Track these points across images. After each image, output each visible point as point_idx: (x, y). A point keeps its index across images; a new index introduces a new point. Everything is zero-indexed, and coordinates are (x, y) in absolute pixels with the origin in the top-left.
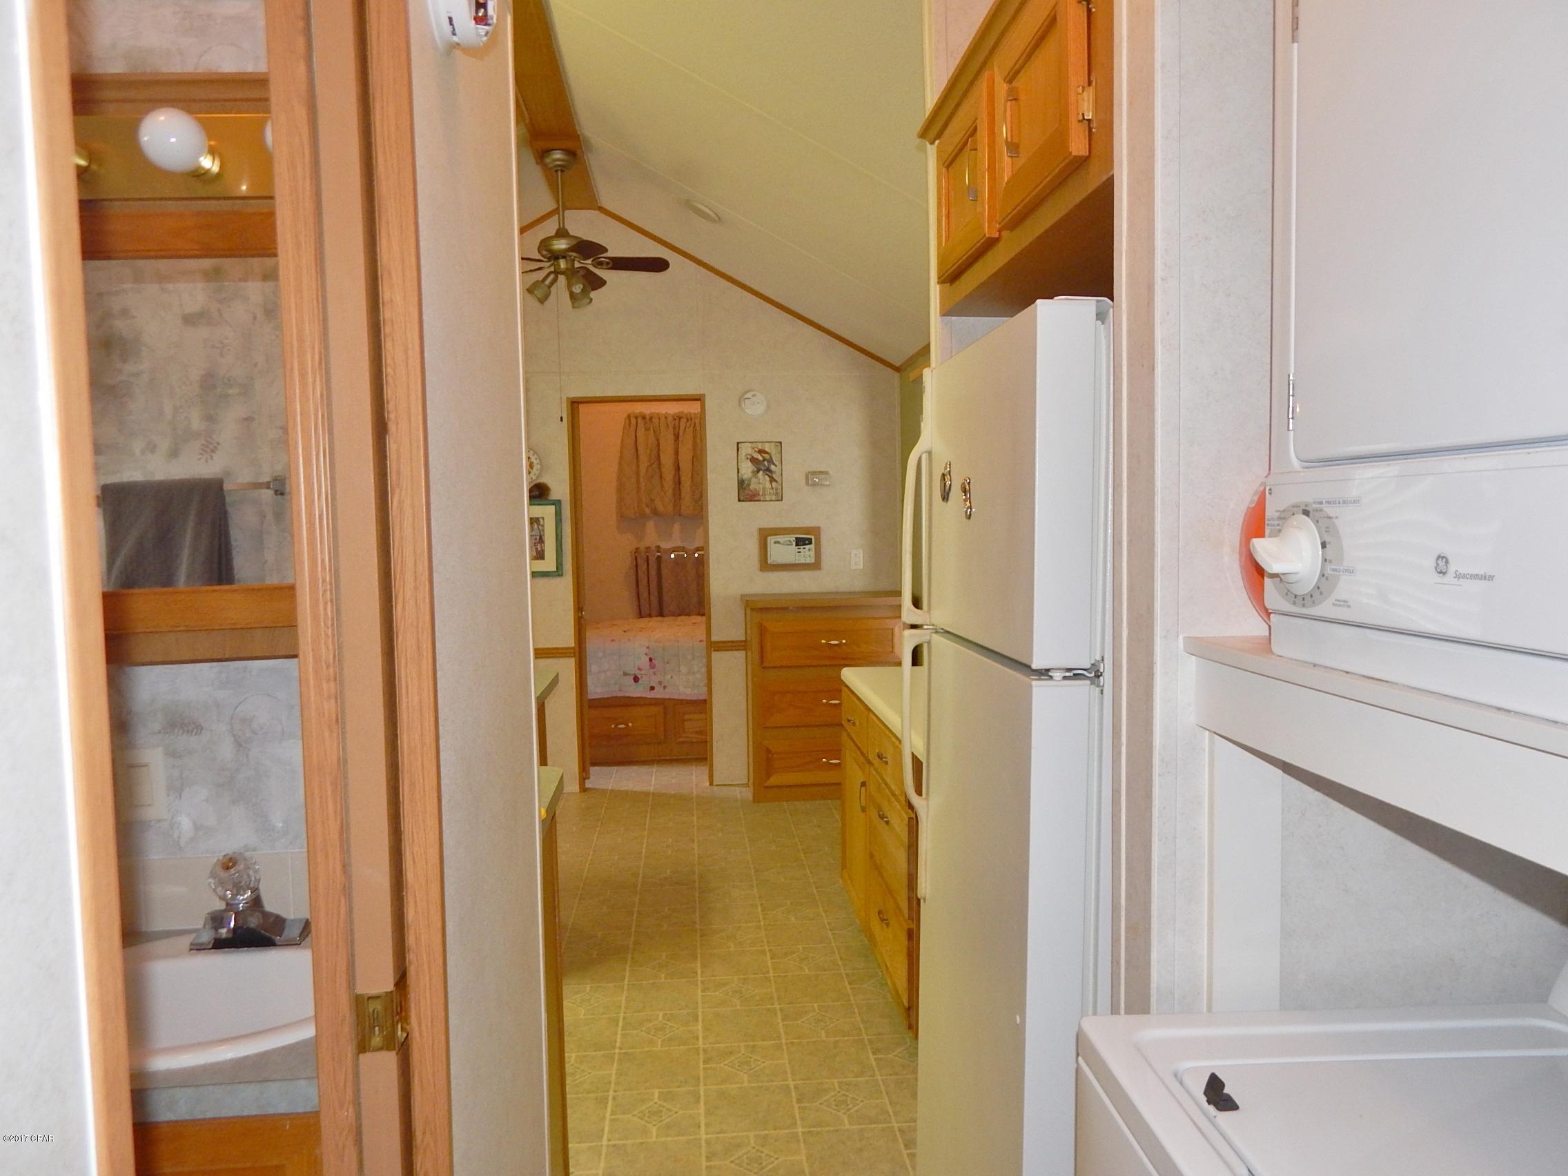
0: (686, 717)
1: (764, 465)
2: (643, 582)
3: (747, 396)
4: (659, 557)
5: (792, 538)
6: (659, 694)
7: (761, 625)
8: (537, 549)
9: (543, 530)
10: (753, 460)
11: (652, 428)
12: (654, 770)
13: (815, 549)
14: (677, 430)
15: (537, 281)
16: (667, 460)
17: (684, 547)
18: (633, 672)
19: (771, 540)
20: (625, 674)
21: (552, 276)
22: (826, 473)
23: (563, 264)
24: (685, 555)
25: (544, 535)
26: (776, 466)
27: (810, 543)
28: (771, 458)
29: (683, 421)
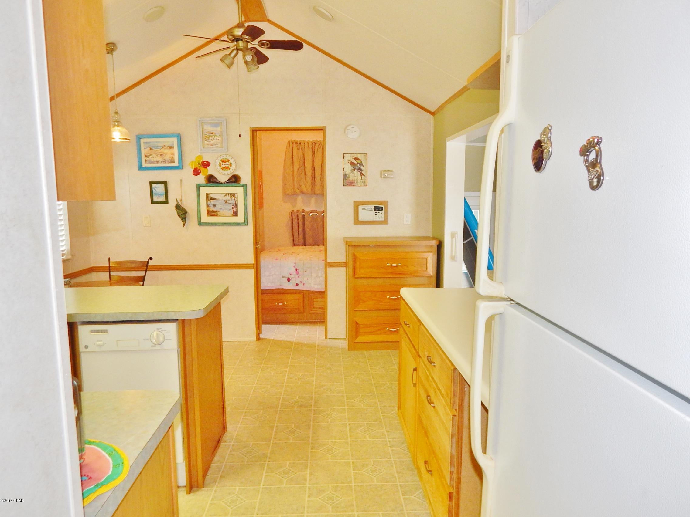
0: (314, 300)
1: (358, 166)
2: (296, 228)
3: (349, 127)
4: (304, 215)
5: (372, 207)
6: (300, 287)
7: (354, 255)
8: (234, 210)
9: (237, 200)
10: (352, 163)
11: (300, 148)
12: (297, 328)
13: (385, 213)
14: (313, 149)
15: (227, 54)
16: (308, 165)
17: (316, 210)
18: (287, 276)
19: (361, 207)
20: (283, 277)
21: (235, 52)
22: (391, 171)
23: (241, 44)
24: (317, 215)
25: (237, 203)
26: (364, 167)
27: (382, 210)
28: (361, 162)
29: (317, 145)
